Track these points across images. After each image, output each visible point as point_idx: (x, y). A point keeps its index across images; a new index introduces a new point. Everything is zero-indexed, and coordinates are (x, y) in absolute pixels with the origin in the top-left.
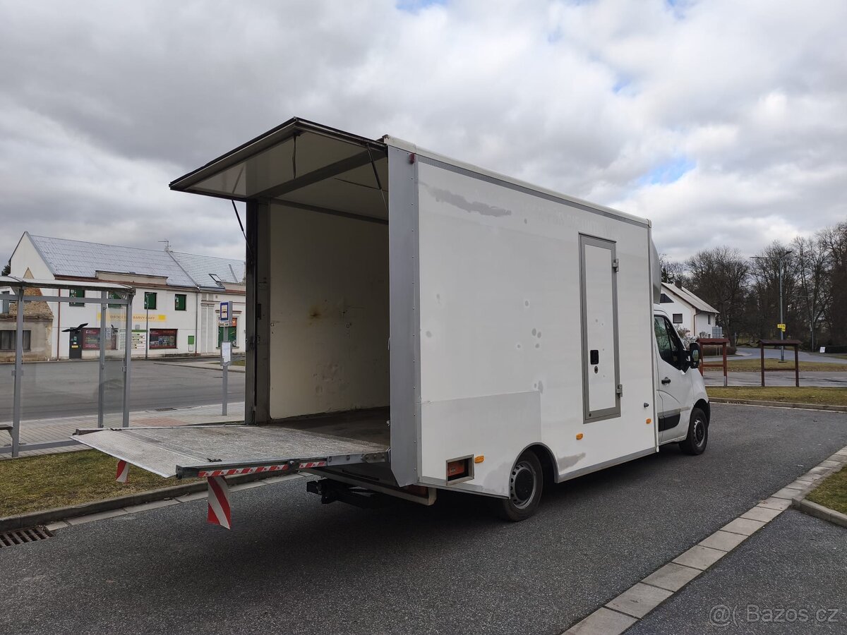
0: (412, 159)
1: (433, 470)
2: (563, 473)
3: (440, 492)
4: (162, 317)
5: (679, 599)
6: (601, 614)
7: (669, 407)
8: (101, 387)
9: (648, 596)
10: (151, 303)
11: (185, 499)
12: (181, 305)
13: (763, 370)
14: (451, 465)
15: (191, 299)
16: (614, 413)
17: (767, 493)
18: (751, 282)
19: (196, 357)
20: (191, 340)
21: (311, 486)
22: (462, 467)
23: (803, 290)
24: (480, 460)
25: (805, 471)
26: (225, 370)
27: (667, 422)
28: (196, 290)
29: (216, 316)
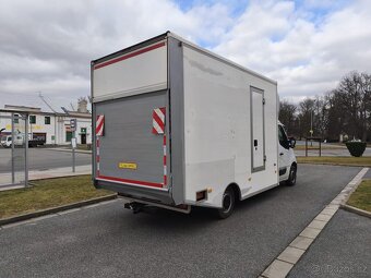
0: (180, 44)
1: (190, 197)
2: (244, 196)
3: (193, 207)
4: (38, 128)
5: (309, 254)
6: (276, 263)
7: (283, 166)
8: (13, 159)
9: (294, 253)
10: (33, 121)
11: (61, 213)
12: (48, 122)
13: (307, 149)
14: (198, 194)
15: (52, 119)
16: (263, 168)
17: (328, 202)
18: (297, 113)
19: (56, 146)
20: (53, 138)
21: (127, 206)
22: (202, 195)
23: (318, 117)
24: (211, 191)
25: (339, 192)
26: (74, 152)
27: (282, 172)
28: (55, 115)
29: (64, 127)
